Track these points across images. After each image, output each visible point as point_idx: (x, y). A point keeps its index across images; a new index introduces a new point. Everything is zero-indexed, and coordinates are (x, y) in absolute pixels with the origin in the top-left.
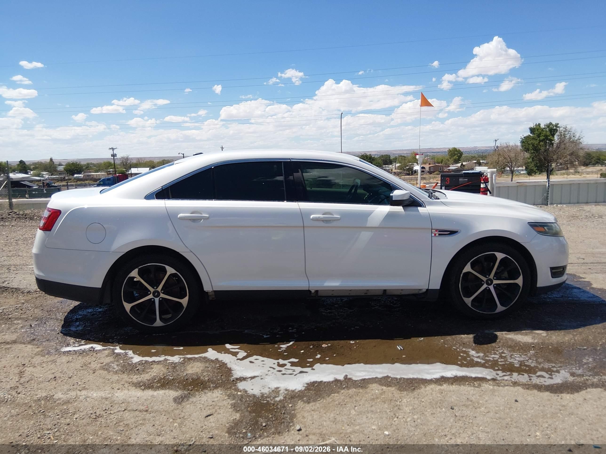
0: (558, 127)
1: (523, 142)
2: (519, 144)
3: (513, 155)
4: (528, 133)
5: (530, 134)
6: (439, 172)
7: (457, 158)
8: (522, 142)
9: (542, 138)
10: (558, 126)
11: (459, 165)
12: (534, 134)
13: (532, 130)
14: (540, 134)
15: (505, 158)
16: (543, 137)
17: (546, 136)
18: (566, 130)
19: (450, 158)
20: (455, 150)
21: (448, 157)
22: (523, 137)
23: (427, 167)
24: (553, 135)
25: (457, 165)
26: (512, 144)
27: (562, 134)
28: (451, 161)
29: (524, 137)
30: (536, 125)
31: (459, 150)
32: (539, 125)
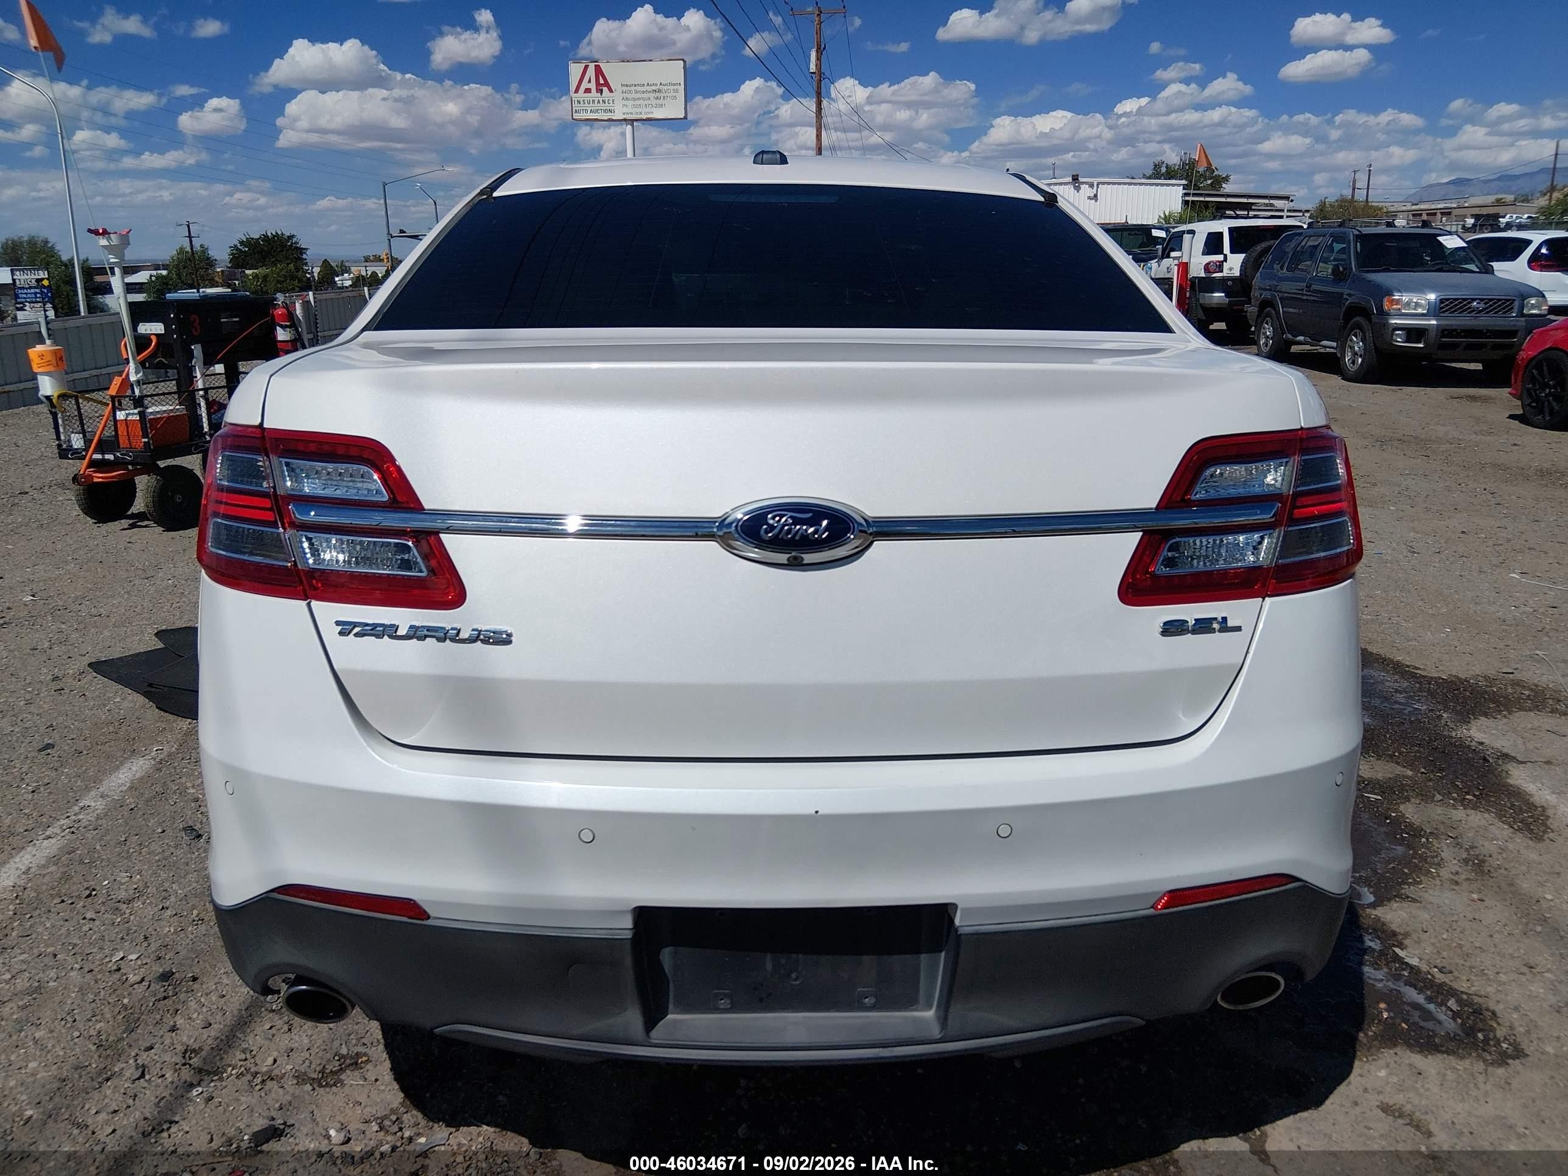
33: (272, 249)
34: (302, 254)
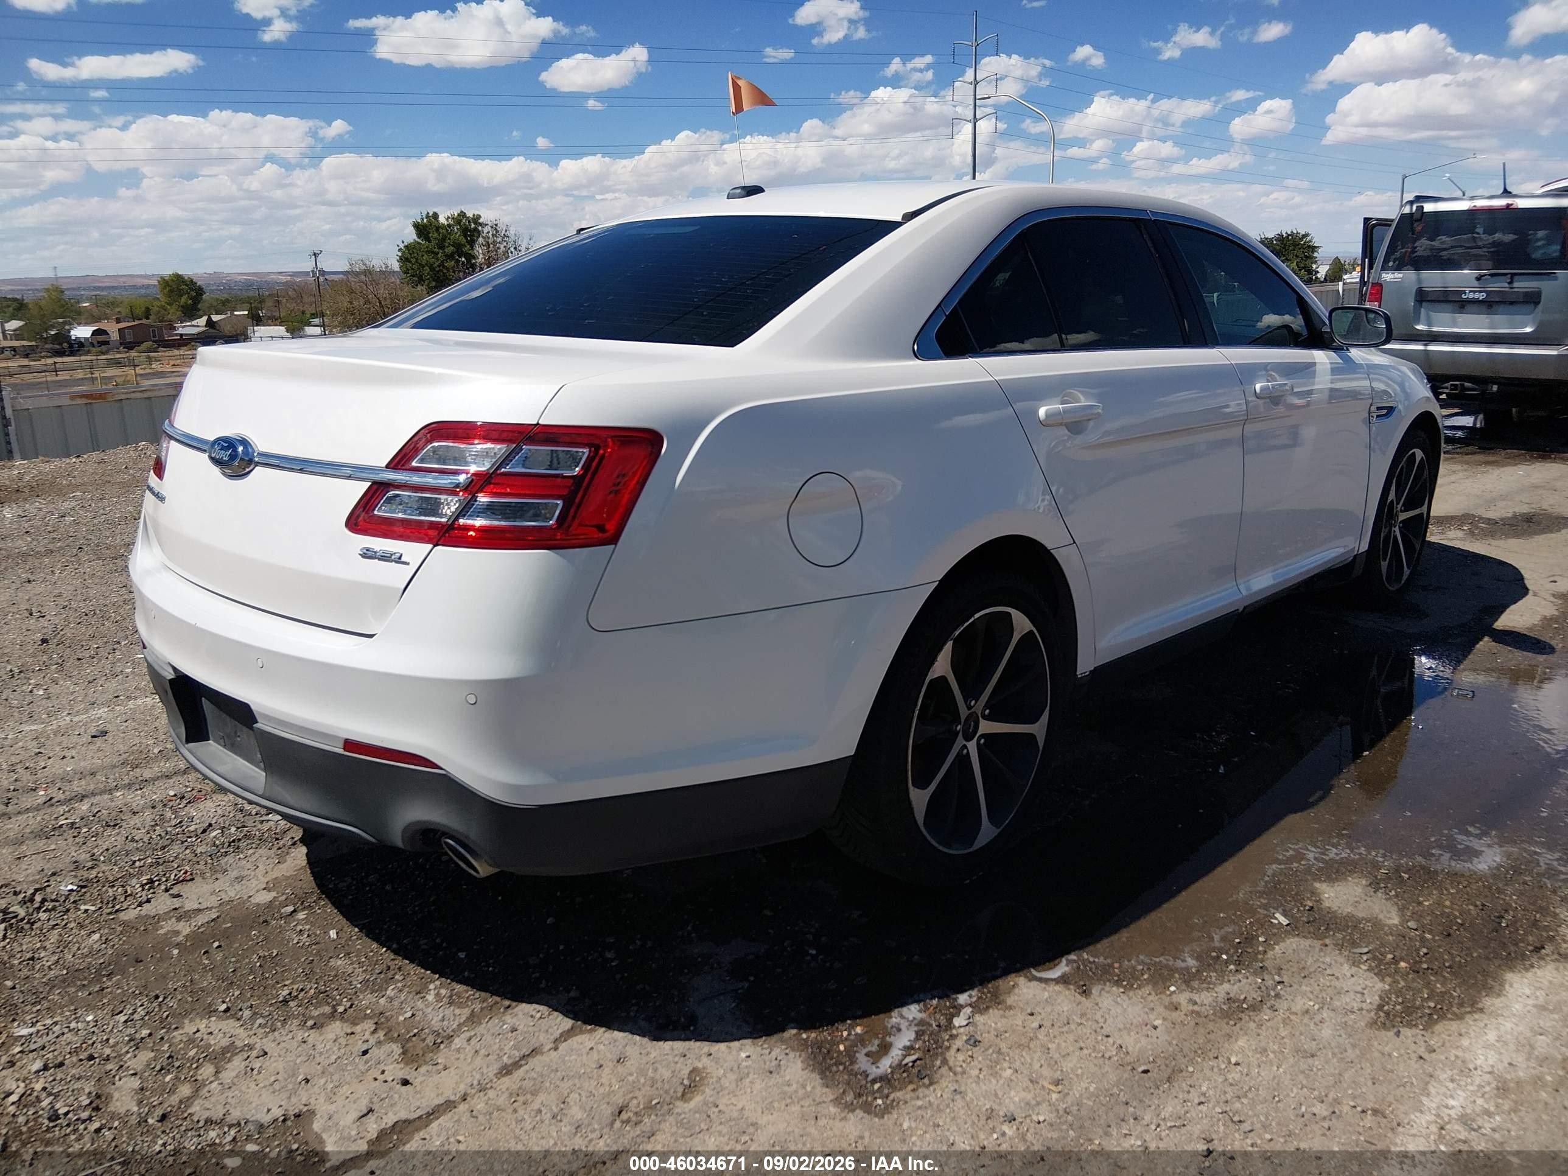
0: (481, 224)
1: (407, 260)
2: (396, 266)
3: (383, 293)
4: (411, 236)
5: (417, 240)
6: (154, 341)
7: (190, 302)
8: (403, 260)
9: (450, 250)
10: (481, 221)
11: (202, 321)
12: (428, 239)
13: (421, 229)
14: (444, 240)
15: (368, 301)
16: (452, 248)
17: (458, 246)
18: (497, 231)
19: (170, 304)
20: (178, 279)
21: (163, 300)
22: (402, 246)
23: (113, 329)
24: (472, 243)
25: (194, 323)
26: (377, 263)
27: (491, 241)
28: (173, 312)
29: (406, 247)
30: (427, 216)
31: (192, 281)
32: (436, 216)
33: (1284, 248)
34: (1313, 252)
